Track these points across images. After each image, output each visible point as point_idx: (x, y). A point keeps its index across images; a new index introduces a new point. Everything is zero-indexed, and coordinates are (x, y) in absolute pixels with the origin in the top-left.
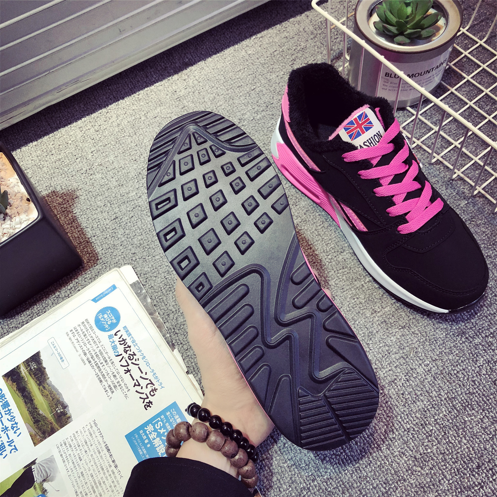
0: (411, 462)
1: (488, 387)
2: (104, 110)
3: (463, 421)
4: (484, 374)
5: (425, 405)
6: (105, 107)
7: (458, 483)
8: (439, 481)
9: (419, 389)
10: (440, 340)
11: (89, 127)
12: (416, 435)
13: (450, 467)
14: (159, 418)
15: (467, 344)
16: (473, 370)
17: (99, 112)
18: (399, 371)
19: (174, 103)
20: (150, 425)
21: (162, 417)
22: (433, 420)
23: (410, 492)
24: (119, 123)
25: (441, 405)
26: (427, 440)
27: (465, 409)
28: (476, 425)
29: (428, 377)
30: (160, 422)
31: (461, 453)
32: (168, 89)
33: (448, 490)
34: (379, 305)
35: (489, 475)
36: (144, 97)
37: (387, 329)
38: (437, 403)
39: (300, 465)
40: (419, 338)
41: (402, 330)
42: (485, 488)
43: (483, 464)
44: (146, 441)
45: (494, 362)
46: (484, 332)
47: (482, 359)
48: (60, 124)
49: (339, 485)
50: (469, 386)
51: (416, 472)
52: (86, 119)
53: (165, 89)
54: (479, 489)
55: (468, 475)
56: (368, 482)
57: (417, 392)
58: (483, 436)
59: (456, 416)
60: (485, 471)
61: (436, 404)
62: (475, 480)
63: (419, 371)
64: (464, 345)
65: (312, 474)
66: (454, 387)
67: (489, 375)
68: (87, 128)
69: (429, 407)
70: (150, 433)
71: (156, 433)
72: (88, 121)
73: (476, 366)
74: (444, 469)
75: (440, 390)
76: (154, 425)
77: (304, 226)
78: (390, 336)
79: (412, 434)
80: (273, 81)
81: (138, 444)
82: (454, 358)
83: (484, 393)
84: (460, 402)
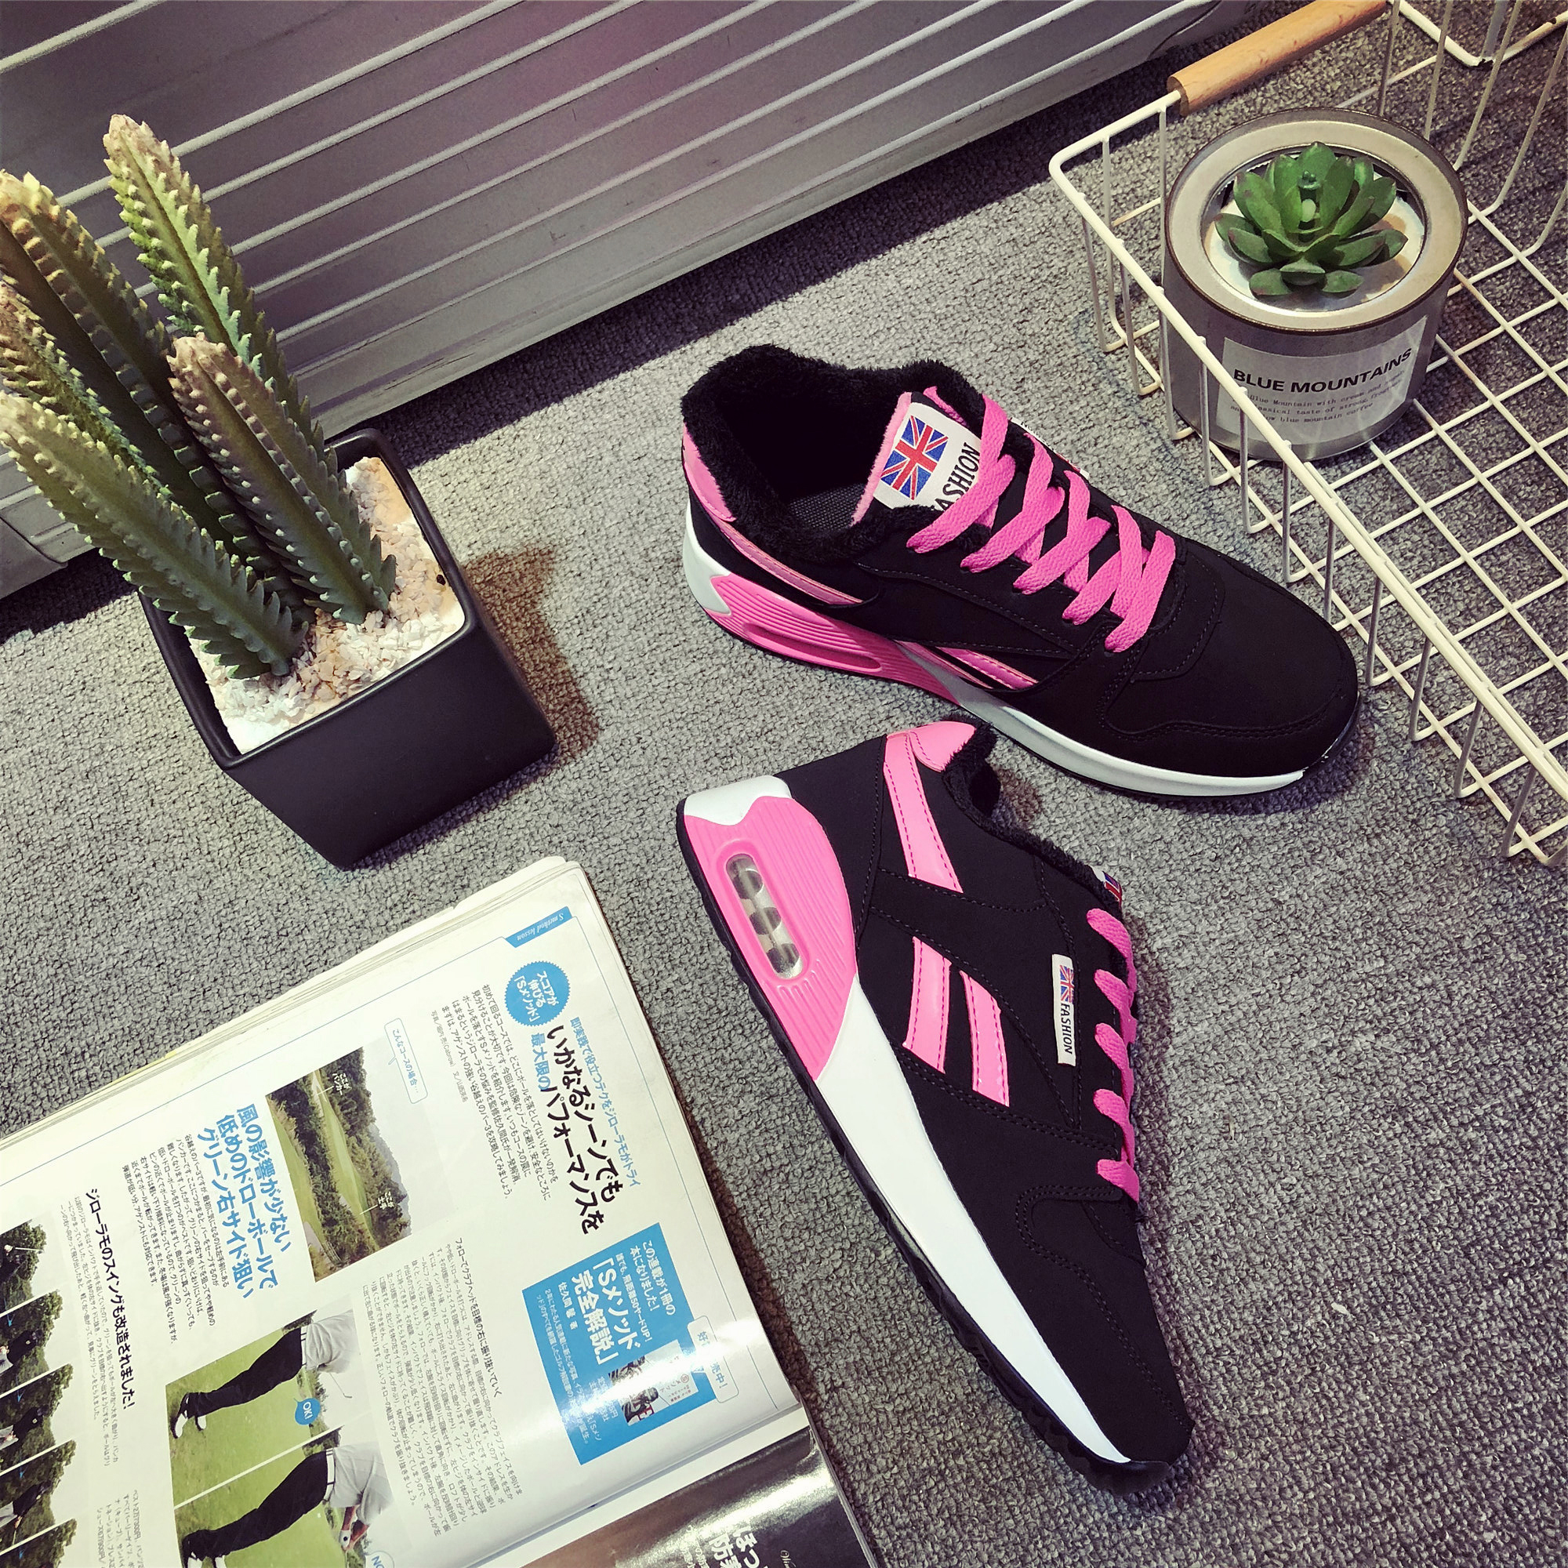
0: (1213, 1435)
1: (1446, 1260)
3: (1365, 1344)
4: (1439, 1226)
5: (1269, 1290)
7: (1329, 1501)
8: (1282, 1490)
9: (1258, 1248)
10: (1335, 1124)
12: (1235, 1368)
13: (1314, 1459)
14: (611, 1260)
15: (1406, 1140)
16: (1411, 1212)
18: (1212, 1194)
20: (587, 1272)
21: (620, 1257)
22: (1287, 1333)
23: (1200, 1510)
25: (1314, 1296)
26: (1263, 1384)
27: (1376, 1314)
28: (1401, 1357)
29: (1286, 1218)
30: (612, 1271)
31: (1347, 1426)
33: (1302, 1515)
34: (1182, 1015)
35: (1416, 1491)
37: (1195, 1082)
38: (1302, 1289)
39: (925, 1411)
40: (1279, 1113)
41: (1234, 1087)
42: (1399, 1521)
43: (1403, 1460)
44: (570, 1313)
45: (1473, 1196)
46: (1458, 1114)
47: (1442, 1186)
50: (1395, 1253)
51: (1222, 1461)
54: (1384, 1524)
55: (1359, 1484)
57: (1253, 1255)
58: (1414, 1388)
59: (1347, 1327)
60: (1406, 1478)
61: (1299, 1293)
62: (1375, 1498)
63: (1264, 1202)
64: (1397, 1142)
65: (953, 1439)
66: (1355, 1254)
67: (1454, 1231)
69: (1280, 1299)
70: (583, 1294)
71: (597, 1297)
73: (1423, 1202)
74: (1298, 1463)
75: (1314, 1257)
76: (595, 1274)
78: (1200, 1101)
79: (1226, 1363)
81: (550, 1317)
82: (1365, 1174)
83: (1434, 1275)
84: (1364, 1294)
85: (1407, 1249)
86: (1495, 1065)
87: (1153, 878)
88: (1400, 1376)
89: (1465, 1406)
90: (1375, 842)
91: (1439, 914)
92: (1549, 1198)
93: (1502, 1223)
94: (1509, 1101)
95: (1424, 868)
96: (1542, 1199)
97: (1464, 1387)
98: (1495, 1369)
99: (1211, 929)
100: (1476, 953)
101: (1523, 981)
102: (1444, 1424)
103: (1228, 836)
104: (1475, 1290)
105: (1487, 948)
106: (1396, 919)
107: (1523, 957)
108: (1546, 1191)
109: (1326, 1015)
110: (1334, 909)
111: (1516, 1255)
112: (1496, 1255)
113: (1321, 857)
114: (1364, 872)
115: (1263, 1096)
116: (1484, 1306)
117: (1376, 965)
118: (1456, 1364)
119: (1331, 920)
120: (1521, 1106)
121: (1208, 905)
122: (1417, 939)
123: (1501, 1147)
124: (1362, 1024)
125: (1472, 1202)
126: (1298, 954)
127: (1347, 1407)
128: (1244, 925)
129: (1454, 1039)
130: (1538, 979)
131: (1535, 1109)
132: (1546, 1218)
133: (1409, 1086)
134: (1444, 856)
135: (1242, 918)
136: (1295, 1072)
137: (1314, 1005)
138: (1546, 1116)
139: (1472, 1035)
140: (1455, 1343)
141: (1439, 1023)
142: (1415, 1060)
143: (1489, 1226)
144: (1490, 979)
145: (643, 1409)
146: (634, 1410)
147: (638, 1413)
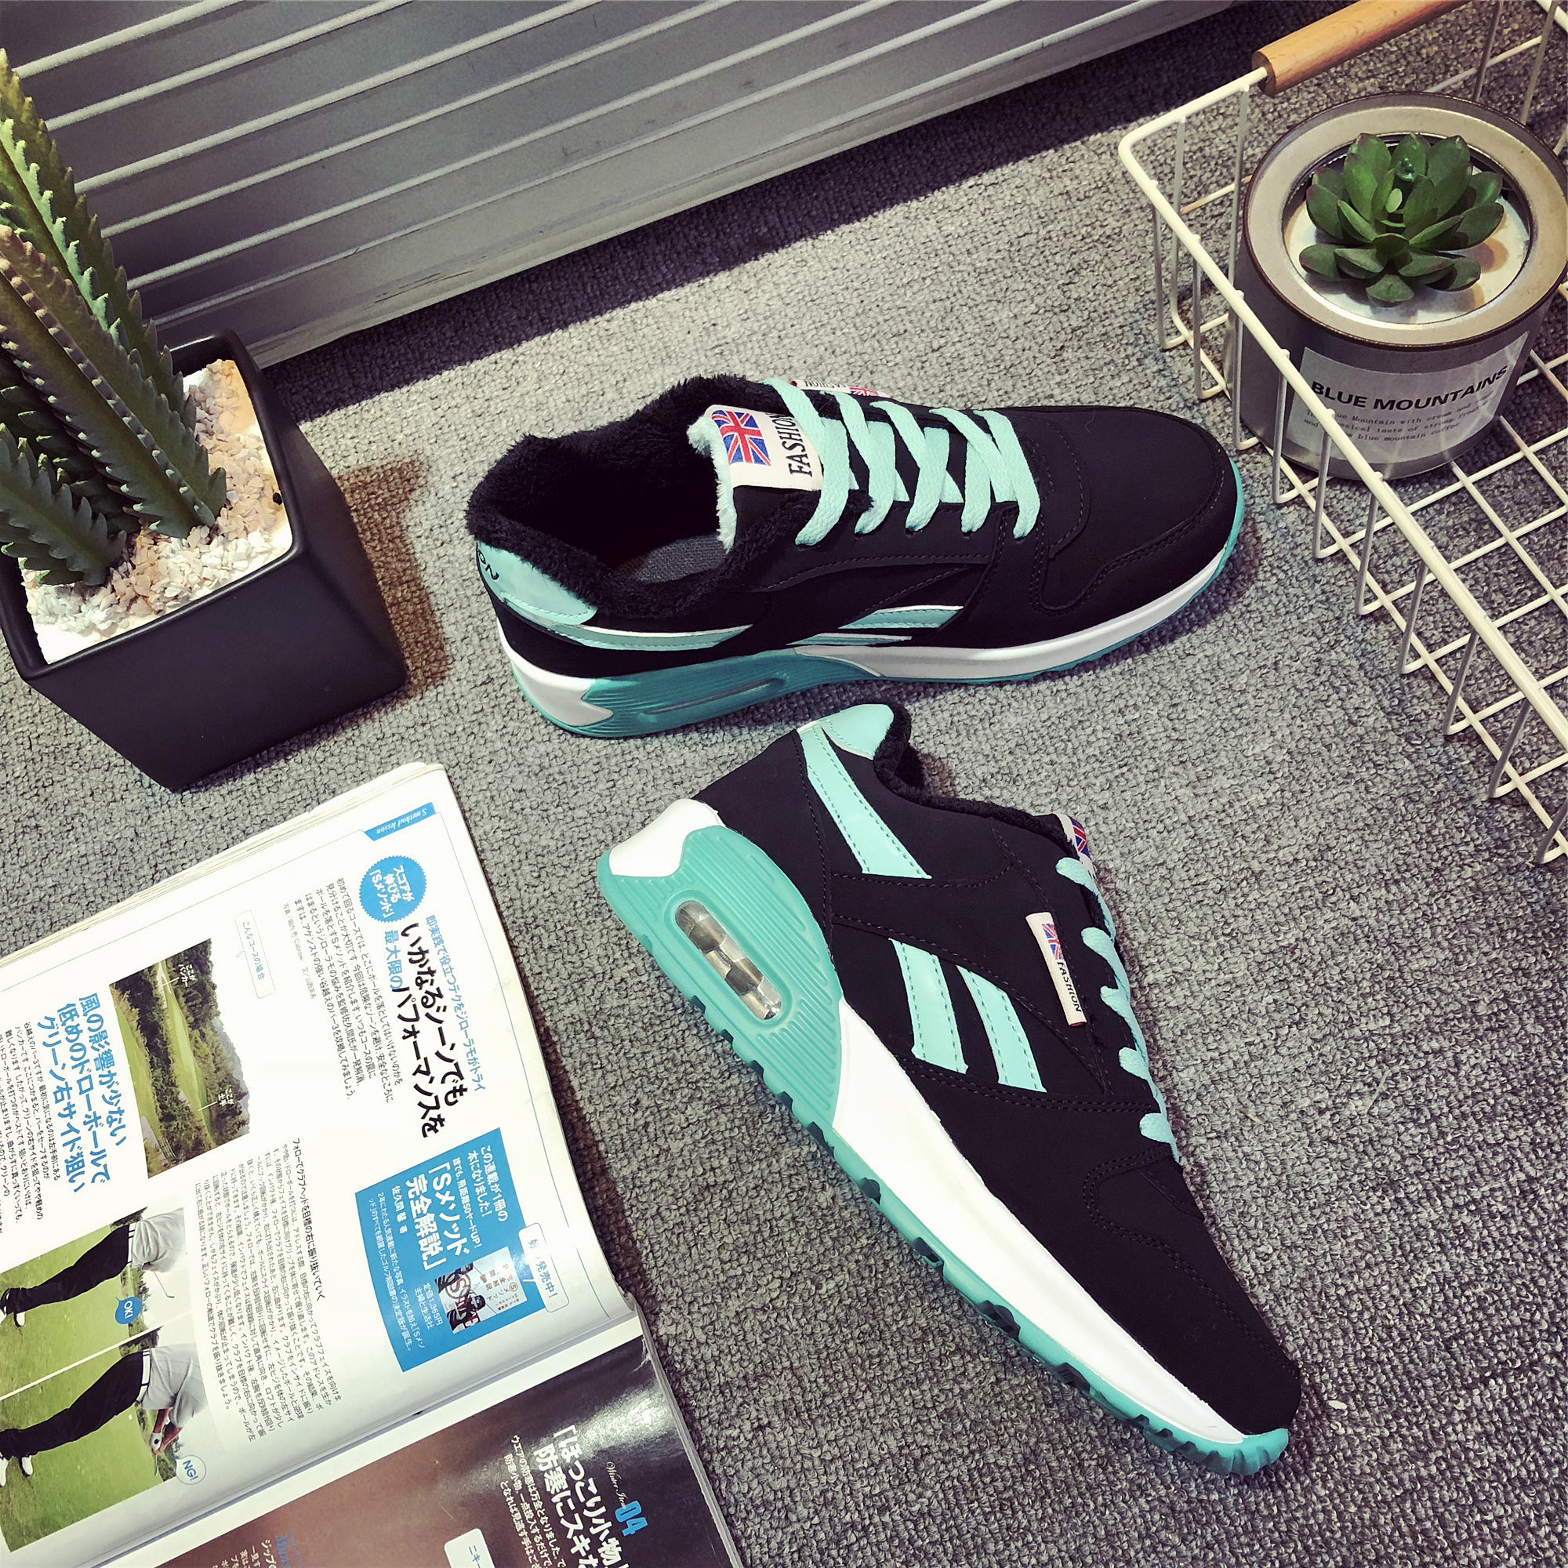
1: (1425, 1352)
2: (507, 354)
4: (1422, 1315)
6: (510, 345)
10: (1320, 1192)
11: (459, 400)
15: (1395, 1218)
16: (1393, 1296)
17: (493, 357)
19: (703, 359)
24: (542, 399)
32: (694, 313)
36: (624, 328)
40: (1261, 1175)
41: (1216, 1142)
45: (1461, 1285)
46: (1454, 1194)
47: (1429, 1271)
48: (381, 378)
49: (947, 1537)
50: (1371, 1339)
52: (453, 373)
53: (687, 313)
56: (1026, 1544)
58: (1378, 1488)
64: (1384, 1218)
66: (1328, 1335)
67: (1436, 1321)
68: (453, 403)
72: (459, 380)
73: (1407, 1287)
77: (1002, 788)
80: (1000, 329)
82: (1347, 1250)
83: (1411, 1367)
84: (1335, 1381)
85: (1385, 1336)
86: (1499, 1144)
87: (1150, 906)
88: (1363, 1473)
89: (1431, 1513)
90: (1394, 888)
91: (1454, 975)
92: (1543, 1296)
93: (1489, 1317)
94: (1509, 1185)
95: (1443, 922)
96: (1534, 1295)
97: (1431, 1492)
98: (1466, 1477)
99: (1208, 967)
100: (1490, 1020)
101: (1538, 1055)
102: (1405, 1529)
103: (1236, 868)
104: (1454, 1388)
105: (1503, 1016)
106: (1407, 976)
107: (1540, 1029)
108: (1540, 1288)
109: (1322, 1073)
110: (1342, 958)
111: (1501, 1354)
112: (1480, 1351)
113: (1334, 899)
114: (1378, 921)
115: (1246, 1155)
116: (1461, 1406)
117: (1381, 1023)
118: (1425, 1467)
119: (1338, 970)
120: (1522, 1192)
121: (1207, 941)
122: (1429, 998)
123: (1496, 1234)
124: (1359, 1086)
125: (1459, 1292)
126: (1299, 1004)
127: (1303, 1501)
128: (1243, 966)
129: (1457, 1112)
130: (1554, 1055)
131: (1537, 1196)
132: (1538, 1316)
133: (1404, 1158)
134: (1466, 911)
135: (1242, 958)
136: (1283, 1131)
137: (1310, 1061)
138: (1549, 1206)
139: (1476, 1109)
140: (1426, 1442)
141: (1444, 1092)
142: (1413, 1131)
143: (1475, 1320)
144: (1503, 1049)
145: (469, 1317)
146: (459, 1317)
147: (464, 1321)
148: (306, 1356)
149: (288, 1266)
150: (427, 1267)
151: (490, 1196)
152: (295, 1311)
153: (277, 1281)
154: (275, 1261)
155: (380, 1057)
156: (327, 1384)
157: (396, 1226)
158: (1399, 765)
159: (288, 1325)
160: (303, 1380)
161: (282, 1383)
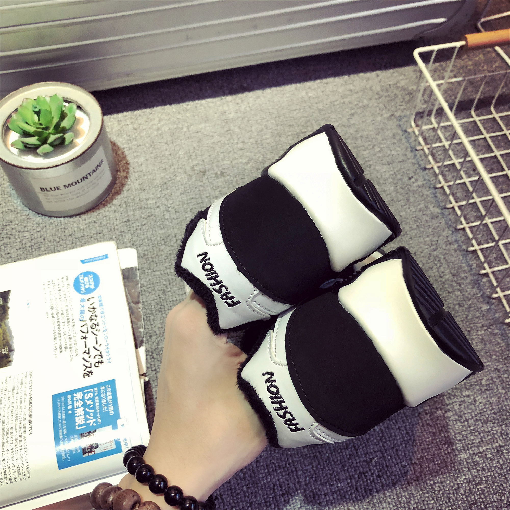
4: (461, 494)
10: (425, 443)
15: (452, 456)
16: (451, 486)
19: (220, 123)
45: (475, 484)
46: (473, 449)
47: (464, 477)
50: (442, 502)
63: (394, 471)
66: (427, 499)
67: (467, 497)
73: (456, 482)
75: (410, 497)
85: (447, 501)
86: (489, 432)
92: (505, 490)
93: (486, 497)
94: (493, 448)
96: (502, 490)
101: (503, 401)
105: (491, 386)
107: (503, 391)
108: (504, 487)
120: (497, 451)
123: (488, 466)
125: (475, 486)
129: (475, 419)
131: (503, 453)
132: (503, 498)
133: (455, 434)
139: (481, 418)
141: (470, 411)
142: (459, 424)
143: (481, 498)
144: (491, 397)
145: (91, 451)
146: (87, 451)
147: (88, 452)
148: (19, 458)
149: (19, 420)
150: (77, 428)
151: (107, 404)
152: (19, 438)
153: (13, 425)
154: (14, 417)
155: (70, 345)
156: (26, 471)
157: (67, 410)
158: (456, 293)
159: (14, 443)
160: (16, 468)
161: (7, 467)
